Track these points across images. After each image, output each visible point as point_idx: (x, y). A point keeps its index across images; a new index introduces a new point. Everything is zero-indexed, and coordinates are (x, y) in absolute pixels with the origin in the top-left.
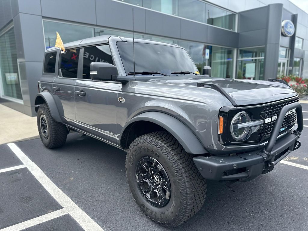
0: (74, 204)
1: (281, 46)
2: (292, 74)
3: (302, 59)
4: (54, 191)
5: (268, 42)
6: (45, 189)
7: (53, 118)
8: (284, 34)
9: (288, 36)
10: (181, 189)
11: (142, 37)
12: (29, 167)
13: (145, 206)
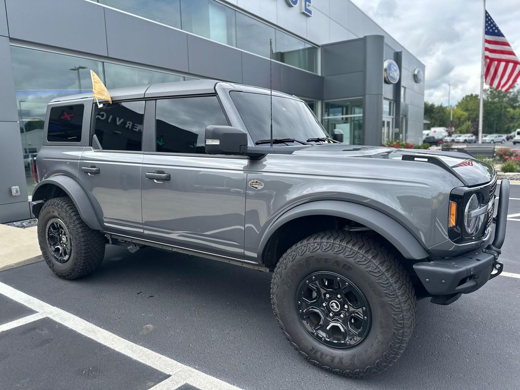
0: (184, 366)
1: (385, 98)
2: (399, 139)
3: (406, 116)
4: (132, 351)
5: (367, 92)
6: (114, 350)
7: (83, 222)
8: (387, 80)
9: (392, 83)
10: (394, 315)
11: (182, 79)
12: (53, 316)
13: (317, 351)
